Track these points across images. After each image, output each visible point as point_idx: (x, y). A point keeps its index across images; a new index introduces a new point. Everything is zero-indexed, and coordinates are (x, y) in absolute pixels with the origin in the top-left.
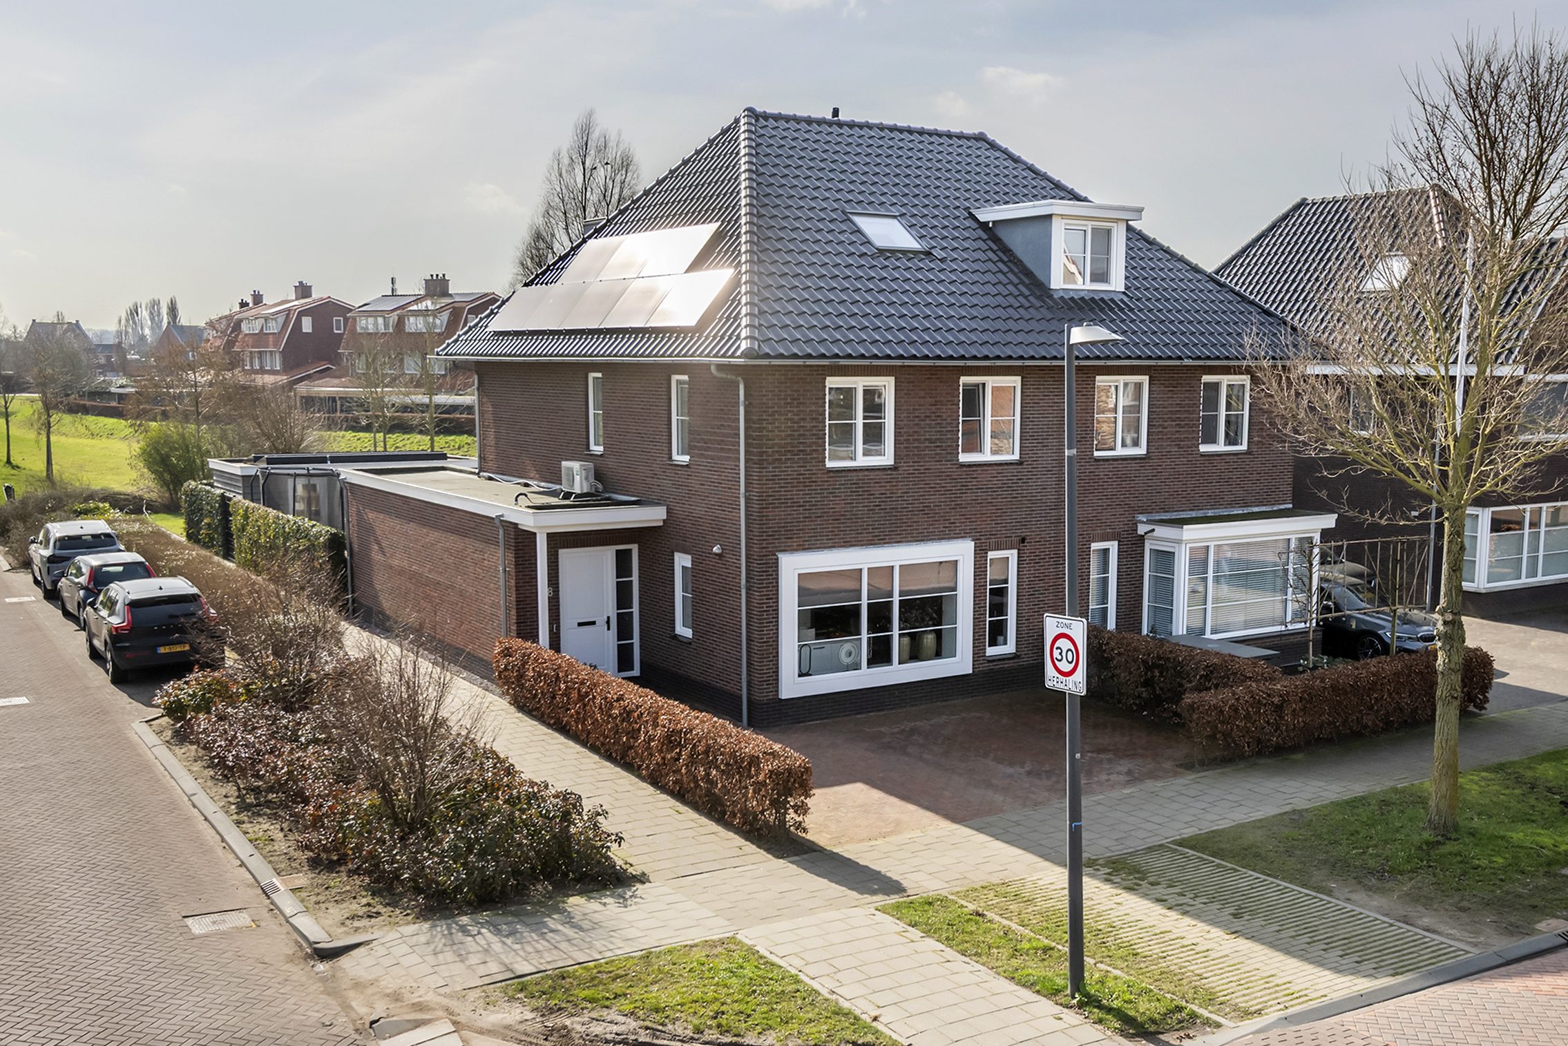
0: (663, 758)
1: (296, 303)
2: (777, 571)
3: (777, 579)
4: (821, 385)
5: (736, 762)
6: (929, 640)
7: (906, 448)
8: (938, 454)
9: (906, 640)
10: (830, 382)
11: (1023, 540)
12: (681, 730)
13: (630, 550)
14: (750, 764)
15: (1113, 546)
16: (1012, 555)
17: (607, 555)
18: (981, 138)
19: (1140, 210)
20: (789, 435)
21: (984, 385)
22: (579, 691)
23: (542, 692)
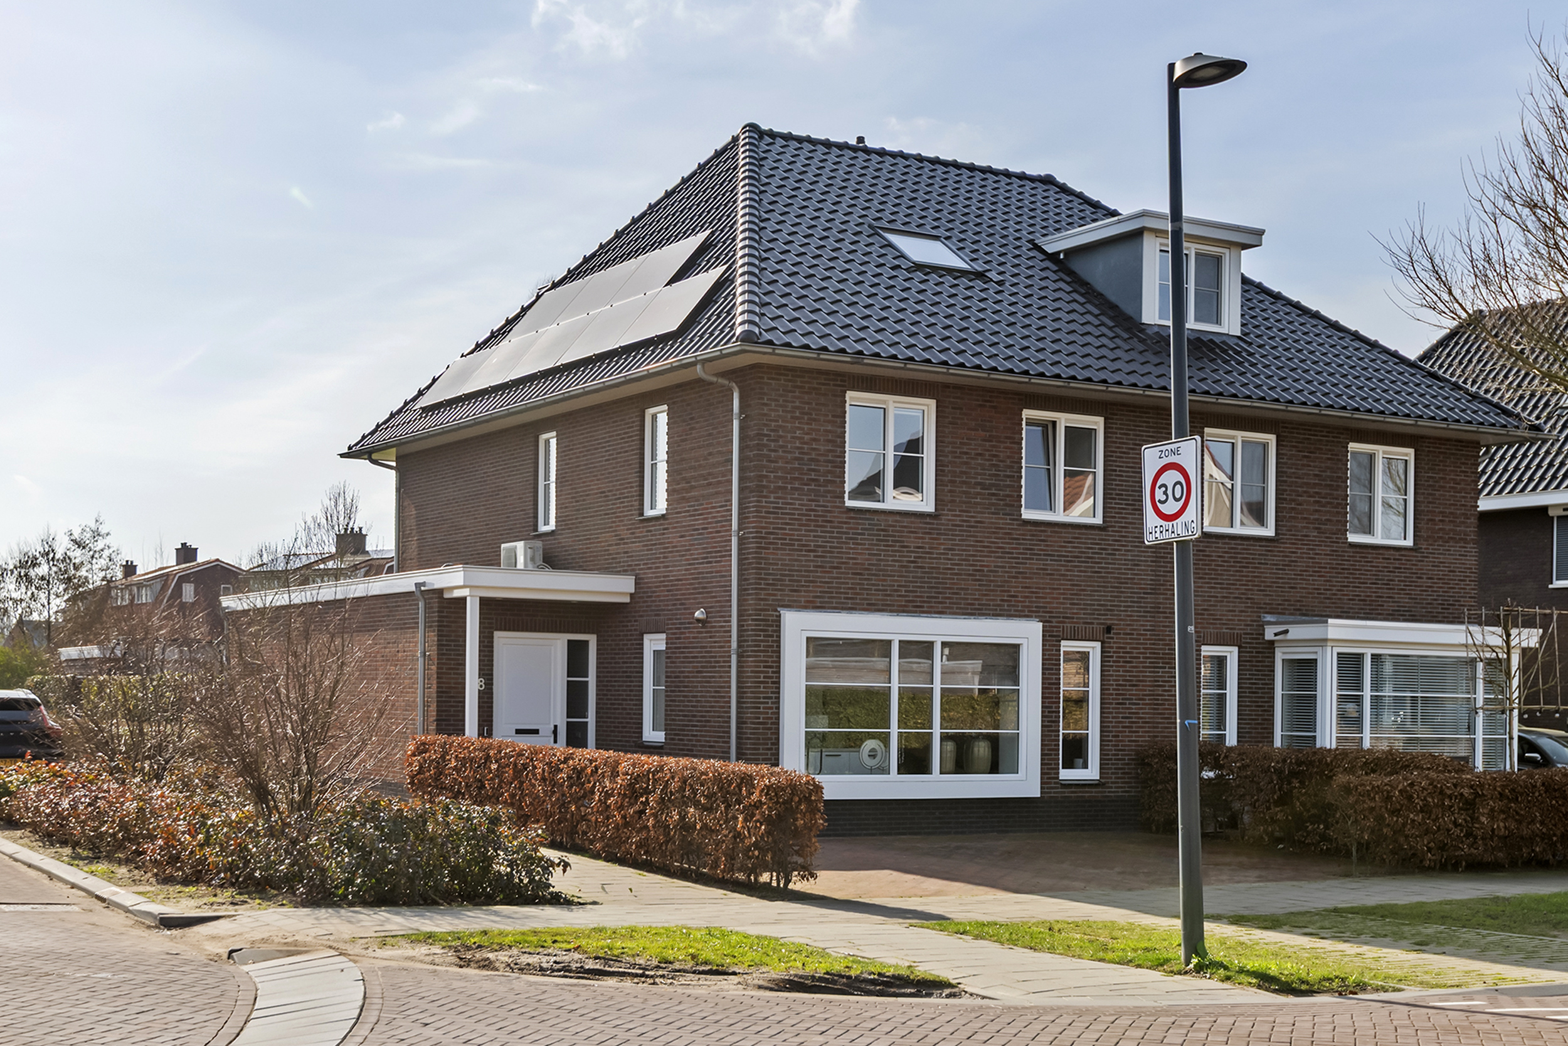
0: (624, 817)
1: (176, 568)
2: (779, 631)
3: (779, 641)
4: (839, 399)
5: (721, 789)
6: (982, 750)
7: (950, 491)
8: (993, 504)
9: (950, 746)
10: (851, 398)
11: (1109, 629)
12: (649, 771)
13: (586, 642)
14: (739, 787)
15: (1231, 654)
16: (1094, 649)
17: (556, 645)
18: (1048, 181)
19: (1260, 233)
20: (797, 459)
21: (1054, 423)
22: (515, 765)
23: (467, 784)
